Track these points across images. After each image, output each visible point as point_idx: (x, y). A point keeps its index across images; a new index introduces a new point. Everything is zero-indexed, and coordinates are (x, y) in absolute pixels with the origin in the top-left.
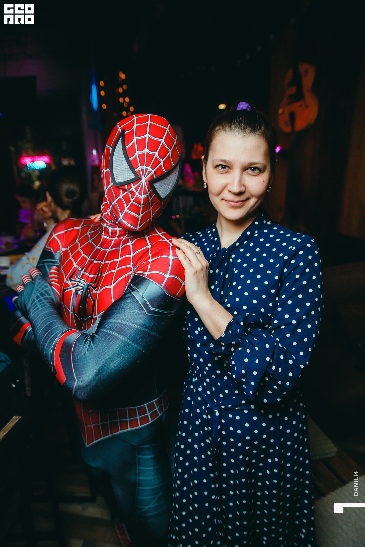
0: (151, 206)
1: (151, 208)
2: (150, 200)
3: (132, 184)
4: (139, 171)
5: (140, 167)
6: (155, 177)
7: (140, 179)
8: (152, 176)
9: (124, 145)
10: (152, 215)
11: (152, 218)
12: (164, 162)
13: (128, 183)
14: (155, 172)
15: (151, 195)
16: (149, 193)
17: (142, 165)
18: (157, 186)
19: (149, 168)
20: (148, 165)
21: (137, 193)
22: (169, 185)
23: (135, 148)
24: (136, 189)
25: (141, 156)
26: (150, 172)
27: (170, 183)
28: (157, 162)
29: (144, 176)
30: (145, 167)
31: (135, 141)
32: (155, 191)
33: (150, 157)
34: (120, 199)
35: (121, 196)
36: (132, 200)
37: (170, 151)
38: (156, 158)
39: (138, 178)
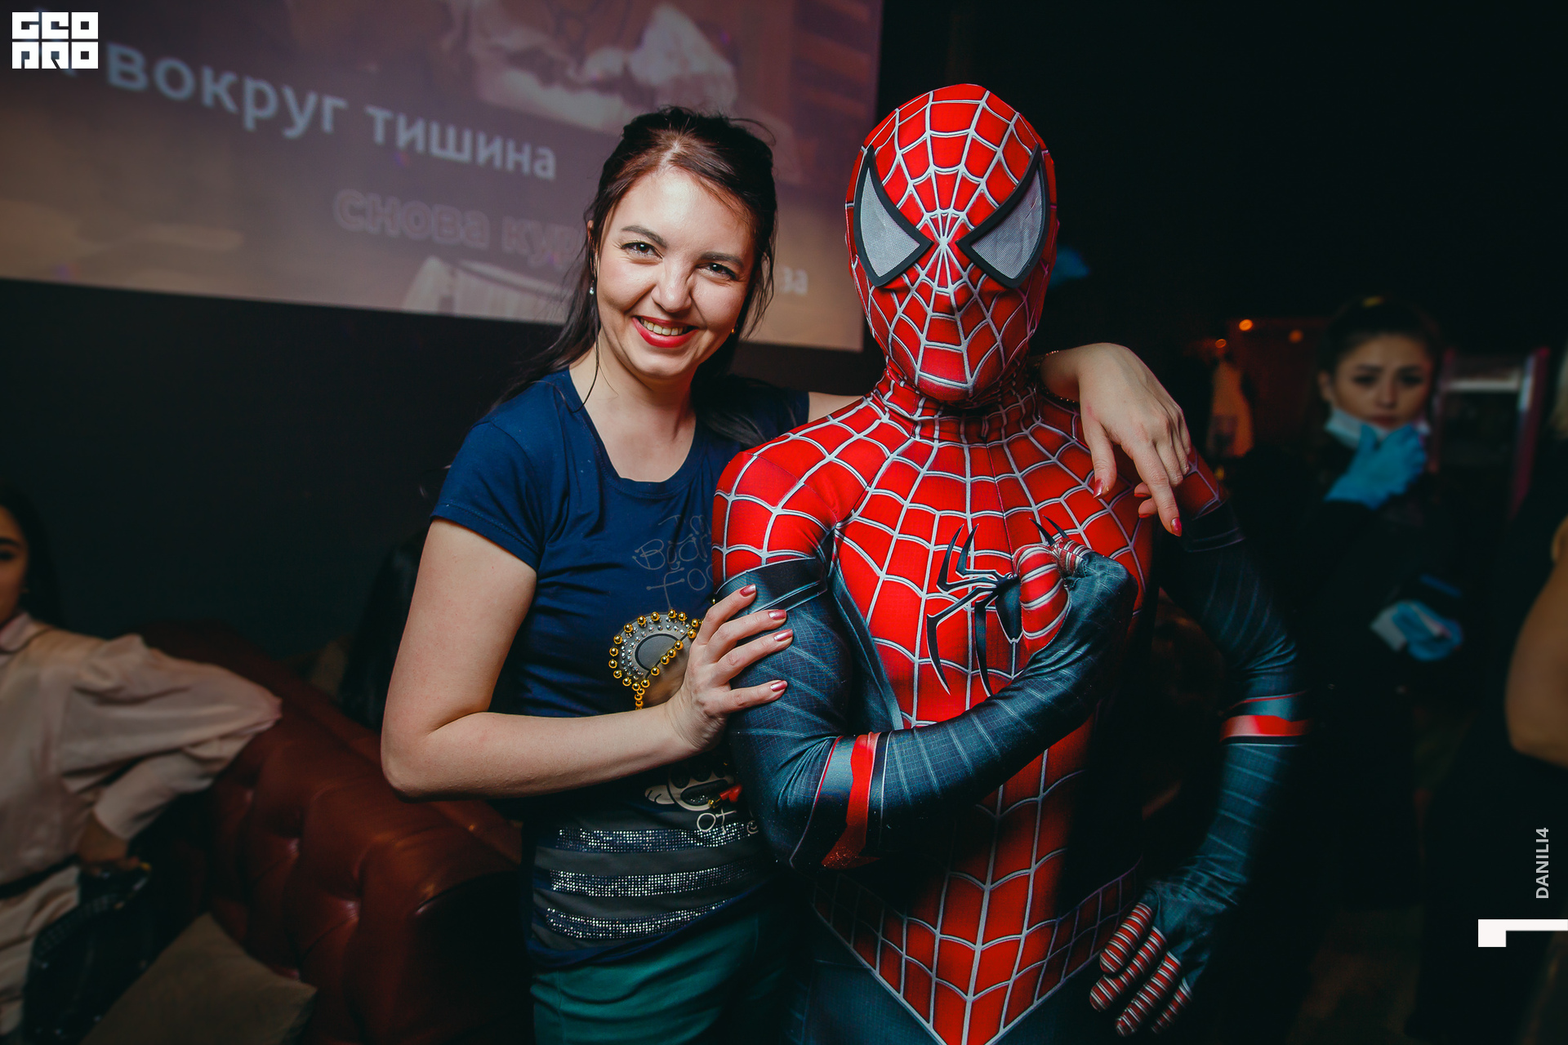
0: (984, 310)
1: (988, 315)
2: (976, 291)
3: (917, 267)
4: (926, 226)
5: (927, 216)
6: (972, 227)
7: (934, 245)
8: (963, 226)
9: (877, 181)
10: (996, 334)
11: (999, 342)
12: (988, 183)
13: (907, 267)
14: (967, 214)
15: (973, 279)
16: (965, 275)
17: (931, 208)
18: (983, 249)
19: (951, 211)
20: (945, 206)
21: (934, 285)
22: (1022, 240)
23: (904, 175)
24: (931, 275)
25: (924, 189)
26: (954, 220)
27: (1022, 233)
28: (968, 188)
29: (941, 235)
30: (939, 212)
31: (899, 158)
32: (982, 266)
33: (946, 182)
34: (900, 320)
35: (900, 310)
36: (929, 310)
37: (999, 151)
38: (963, 179)
39: (927, 246)
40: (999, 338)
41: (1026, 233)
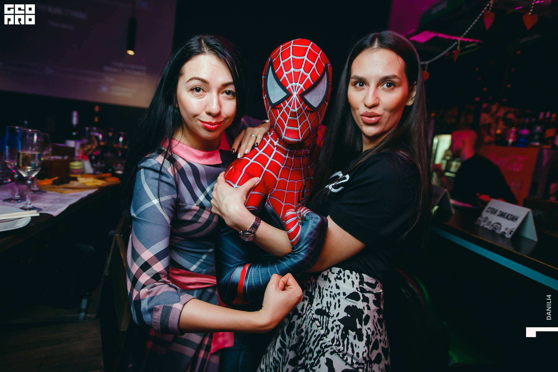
0: (306, 116)
1: (307, 118)
2: (304, 110)
3: (286, 101)
4: (289, 88)
5: (290, 85)
6: (305, 90)
7: (291, 95)
8: (302, 89)
9: (273, 71)
10: (309, 124)
11: (310, 126)
12: (310, 75)
13: (282, 101)
14: (303, 86)
15: (303, 107)
16: (301, 105)
17: (291, 82)
18: (307, 97)
19: (298, 84)
20: (296, 82)
21: (291, 108)
22: (320, 94)
23: (283, 70)
24: (290, 104)
25: (289, 76)
26: (299, 87)
28: (304, 76)
29: (294, 92)
30: (294, 84)
31: (281, 64)
32: (307, 103)
33: (297, 74)
34: (279, 118)
35: (279, 115)
36: (288, 116)
37: (314, 64)
38: (302, 73)
39: (289, 95)
40: (310, 125)
41: (321, 92)
